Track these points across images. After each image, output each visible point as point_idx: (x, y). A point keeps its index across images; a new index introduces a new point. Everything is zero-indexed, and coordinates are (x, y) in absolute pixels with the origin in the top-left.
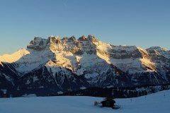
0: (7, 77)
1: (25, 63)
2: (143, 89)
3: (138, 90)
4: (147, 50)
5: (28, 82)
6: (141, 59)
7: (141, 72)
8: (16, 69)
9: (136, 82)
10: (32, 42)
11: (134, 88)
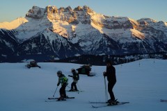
0: (7, 44)
1: (24, 31)
2: (132, 57)
3: (127, 58)
4: (138, 21)
5: (27, 48)
6: (131, 30)
7: (131, 41)
8: (16, 36)
9: (125, 51)
10: (30, 11)
11: (123, 56)
